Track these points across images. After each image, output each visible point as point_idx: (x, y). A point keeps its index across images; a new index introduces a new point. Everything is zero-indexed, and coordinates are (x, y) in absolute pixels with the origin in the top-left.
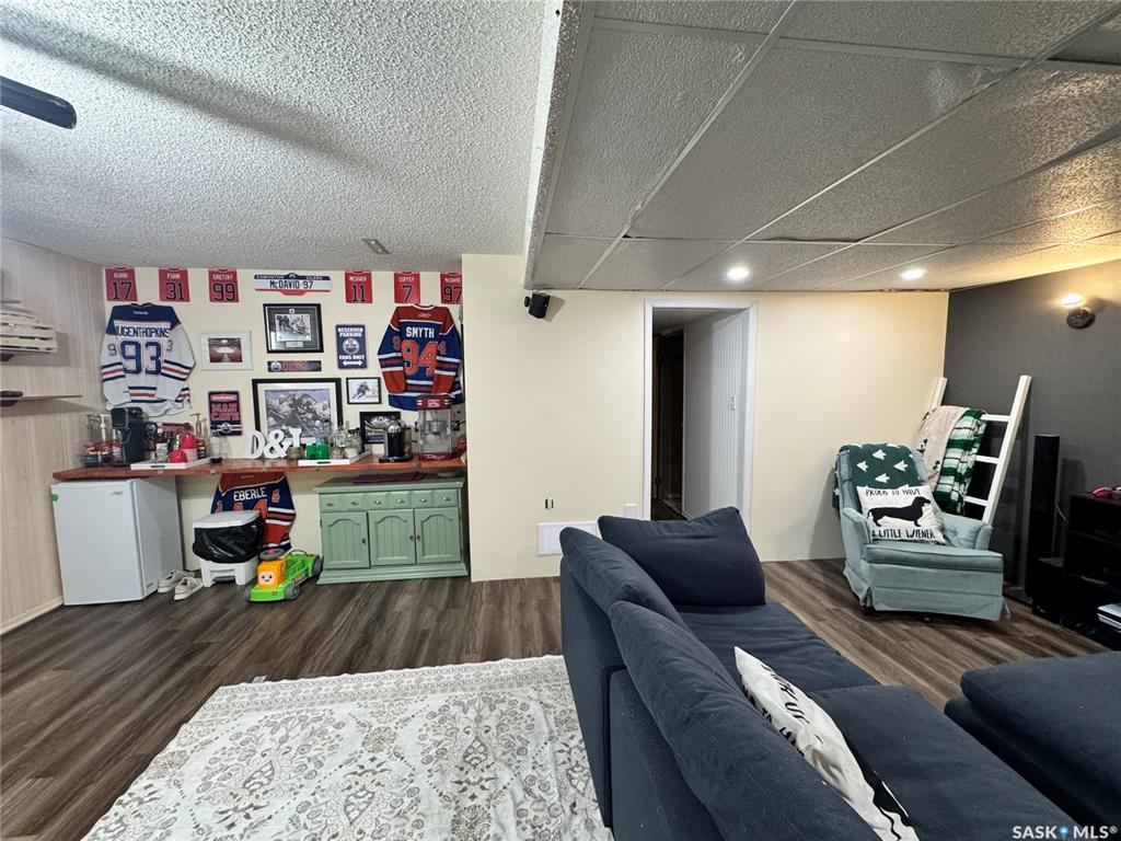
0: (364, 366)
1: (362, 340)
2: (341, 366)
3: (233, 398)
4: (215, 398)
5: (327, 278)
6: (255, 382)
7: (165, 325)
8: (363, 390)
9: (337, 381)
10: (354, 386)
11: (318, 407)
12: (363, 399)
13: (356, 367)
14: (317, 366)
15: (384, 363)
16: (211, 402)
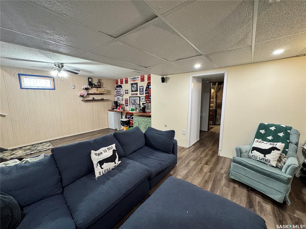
0: (143, 94)
1: (143, 89)
2: (140, 94)
3: (127, 100)
4: (126, 100)
5: (138, 78)
6: (130, 97)
7: (121, 88)
8: (143, 99)
9: (139, 97)
10: (142, 98)
11: (137, 102)
12: (143, 101)
13: (142, 94)
14: (137, 94)
15: (146, 93)
16: (125, 101)
